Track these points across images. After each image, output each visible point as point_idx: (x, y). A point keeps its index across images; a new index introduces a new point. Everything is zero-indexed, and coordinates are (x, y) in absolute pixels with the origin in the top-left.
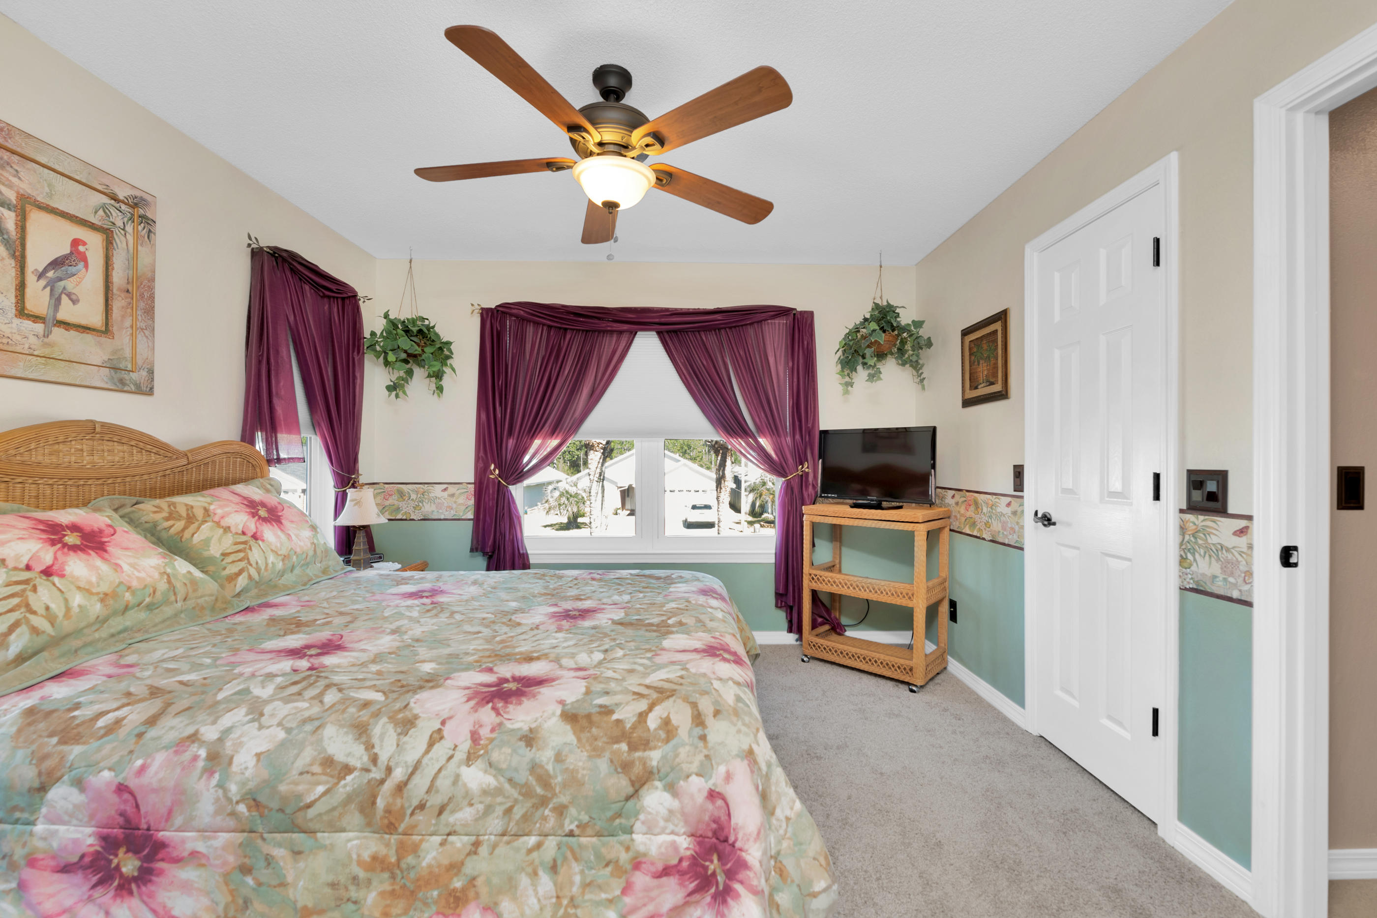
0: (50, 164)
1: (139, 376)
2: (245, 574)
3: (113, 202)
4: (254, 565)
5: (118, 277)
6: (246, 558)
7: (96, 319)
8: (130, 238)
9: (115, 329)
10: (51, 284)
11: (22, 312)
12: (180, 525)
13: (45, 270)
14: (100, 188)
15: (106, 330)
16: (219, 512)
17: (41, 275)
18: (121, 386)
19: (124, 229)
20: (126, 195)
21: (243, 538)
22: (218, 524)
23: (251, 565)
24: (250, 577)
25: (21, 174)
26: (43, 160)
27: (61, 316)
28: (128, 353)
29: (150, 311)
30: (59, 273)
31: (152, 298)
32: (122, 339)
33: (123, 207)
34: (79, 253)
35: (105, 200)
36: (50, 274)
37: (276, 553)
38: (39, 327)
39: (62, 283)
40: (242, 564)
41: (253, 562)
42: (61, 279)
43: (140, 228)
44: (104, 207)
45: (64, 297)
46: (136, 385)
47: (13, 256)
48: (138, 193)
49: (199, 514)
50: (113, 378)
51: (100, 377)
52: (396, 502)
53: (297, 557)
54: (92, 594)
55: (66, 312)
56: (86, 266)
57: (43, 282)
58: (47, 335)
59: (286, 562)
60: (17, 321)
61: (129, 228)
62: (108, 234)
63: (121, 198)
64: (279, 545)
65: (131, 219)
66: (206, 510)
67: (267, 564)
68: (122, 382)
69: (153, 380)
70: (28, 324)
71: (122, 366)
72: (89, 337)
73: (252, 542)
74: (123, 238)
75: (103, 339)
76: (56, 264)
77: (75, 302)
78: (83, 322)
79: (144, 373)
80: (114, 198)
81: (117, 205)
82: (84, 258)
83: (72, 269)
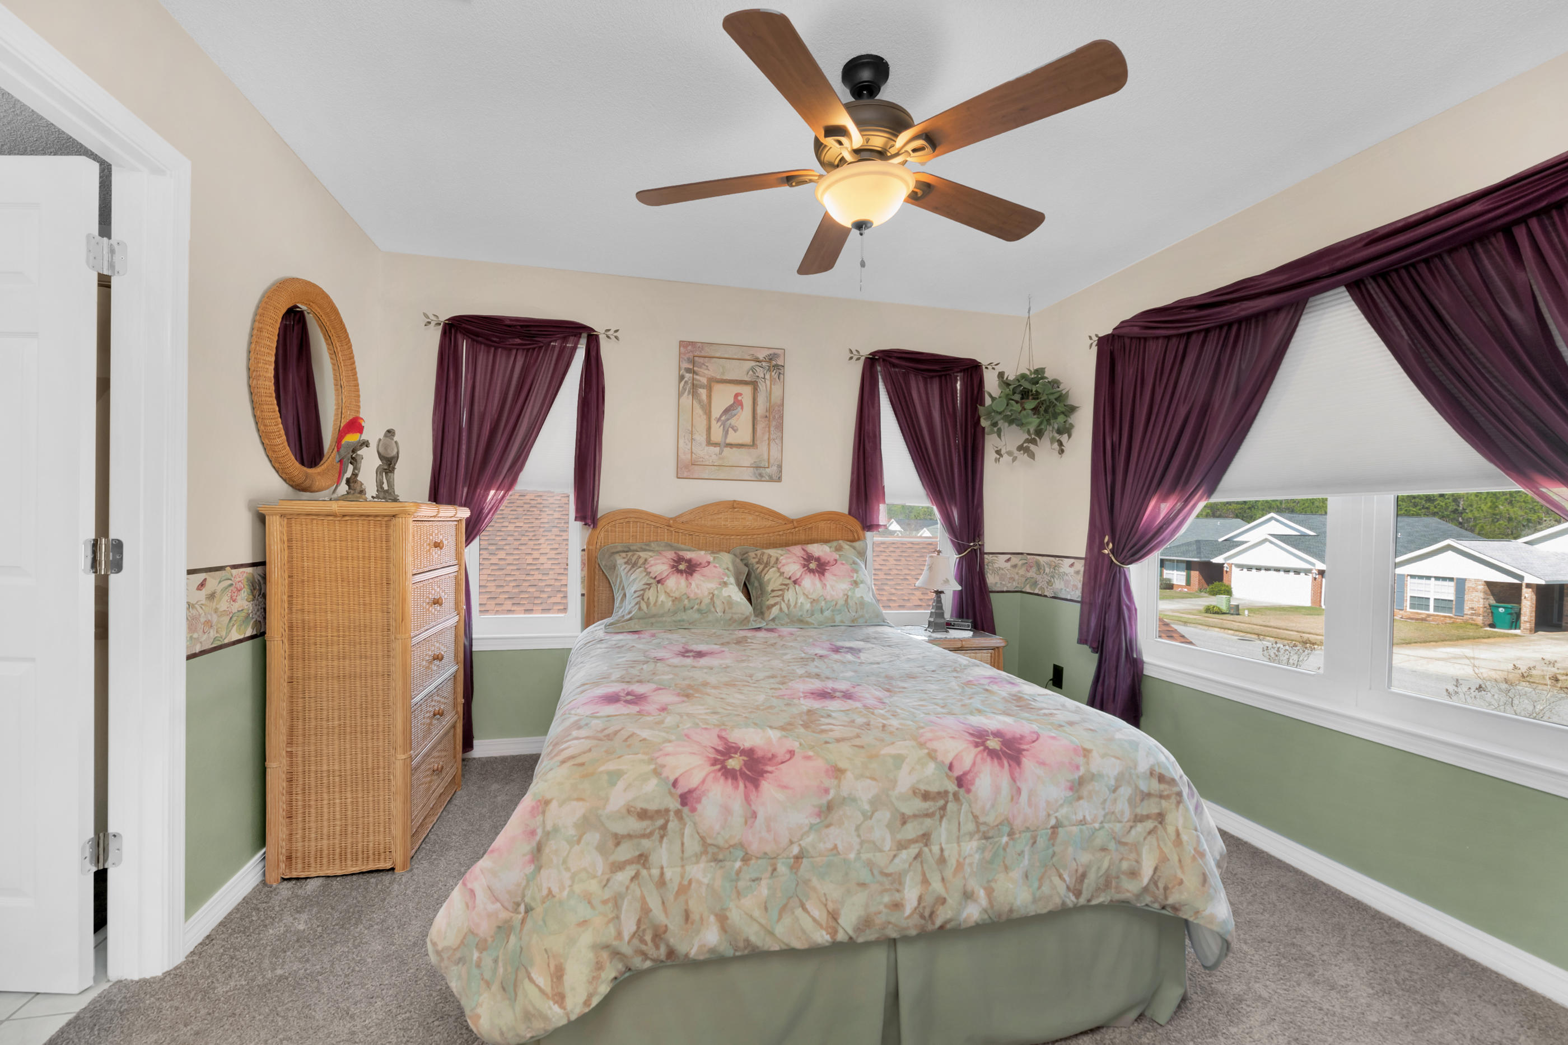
0: (723, 356)
1: (772, 470)
2: (778, 607)
3: (758, 363)
4: (786, 601)
5: (761, 410)
6: (782, 596)
7: (747, 439)
8: (768, 382)
9: (758, 443)
10: (724, 424)
11: (709, 443)
12: (761, 567)
13: (721, 416)
14: (749, 358)
15: (753, 444)
16: (784, 561)
17: (718, 420)
18: (760, 478)
19: (764, 378)
20: (764, 356)
21: (788, 582)
22: (779, 569)
23: (784, 601)
24: (781, 609)
25: (709, 367)
26: (718, 355)
27: (728, 441)
28: (766, 457)
29: (780, 427)
30: (728, 416)
31: (782, 417)
32: (762, 448)
33: (764, 364)
34: (738, 401)
35: (753, 364)
36: (723, 418)
37: (807, 596)
38: (717, 449)
39: (729, 422)
40: (778, 599)
41: (786, 599)
42: (728, 419)
43: (773, 374)
44: (753, 369)
45: (730, 429)
46: (769, 476)
47: (705, 413)
48: (771, 352)
49: (773, 560)
50: (755, 473)
51: (748, 474)
52: (1035, 575)
53: (826, 603)
54: (670, 596)
55: (732, 438)
56: (742, 408)
57: (719, 424)
58: (721, 453)
59: (815, 604)
60: (707, 448)
61: (768, 376)
62: (754, 384)
63: (761, 358)
64: (811, 591)
65: (769, 370)
66: (777, 559)
67: (796, 603)
68: (761, 475)
69: (781, 472)
70: (712, 449)
71: (762, 465)
72: (743, 450)
73: (791, 586)
74: (763, 384)
75: (752, 450)
76: (726, 411)
77: (735, 431)
78: (740, 442)
79: (775, 468)
80: (757, 360)
81: (760, 364)
82: (741, 404)
83: (734, 412)
